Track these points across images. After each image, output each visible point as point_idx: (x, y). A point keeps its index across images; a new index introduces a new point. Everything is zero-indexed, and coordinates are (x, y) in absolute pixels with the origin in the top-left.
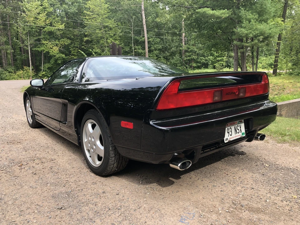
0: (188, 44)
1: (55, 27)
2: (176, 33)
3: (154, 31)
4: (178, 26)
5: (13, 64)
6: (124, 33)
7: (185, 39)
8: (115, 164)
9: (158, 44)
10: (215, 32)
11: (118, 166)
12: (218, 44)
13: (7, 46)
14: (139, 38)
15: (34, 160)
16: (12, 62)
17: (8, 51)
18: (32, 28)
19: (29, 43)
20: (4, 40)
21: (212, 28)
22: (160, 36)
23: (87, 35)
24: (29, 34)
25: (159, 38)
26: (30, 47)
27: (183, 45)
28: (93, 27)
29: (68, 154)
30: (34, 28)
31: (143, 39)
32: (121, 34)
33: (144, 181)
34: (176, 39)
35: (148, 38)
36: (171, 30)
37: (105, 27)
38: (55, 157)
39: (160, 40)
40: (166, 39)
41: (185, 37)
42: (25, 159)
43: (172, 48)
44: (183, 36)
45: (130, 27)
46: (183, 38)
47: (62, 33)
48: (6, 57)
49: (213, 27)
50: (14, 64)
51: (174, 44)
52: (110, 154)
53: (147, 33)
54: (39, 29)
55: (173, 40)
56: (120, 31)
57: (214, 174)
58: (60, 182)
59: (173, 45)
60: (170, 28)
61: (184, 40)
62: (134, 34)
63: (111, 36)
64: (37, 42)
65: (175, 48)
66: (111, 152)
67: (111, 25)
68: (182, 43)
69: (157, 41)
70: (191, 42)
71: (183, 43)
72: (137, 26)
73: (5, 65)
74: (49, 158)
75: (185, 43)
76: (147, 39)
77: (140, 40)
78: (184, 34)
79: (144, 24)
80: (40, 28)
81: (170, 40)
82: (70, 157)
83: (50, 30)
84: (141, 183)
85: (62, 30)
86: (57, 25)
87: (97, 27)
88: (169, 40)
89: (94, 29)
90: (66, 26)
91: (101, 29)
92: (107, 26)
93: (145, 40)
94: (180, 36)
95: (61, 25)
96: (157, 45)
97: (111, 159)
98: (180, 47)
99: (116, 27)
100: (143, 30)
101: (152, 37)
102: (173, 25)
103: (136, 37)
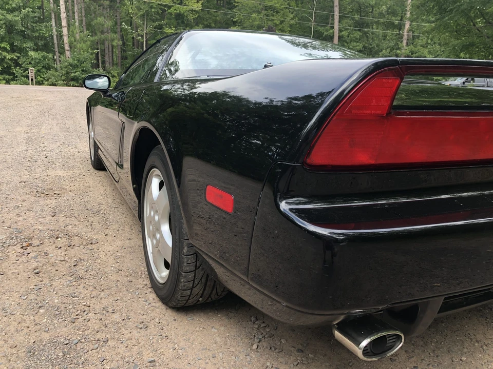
0: (412, 44)
1: (188, 6)
2: (393, 23)
3: (353, 19)
4: (400, 9)
5: (120, 65)
6: (299, 20)
7: (408, 35)
8: (195, 289)
9: (357, 42)
10: (472, 21)
11: (205, 293)
12: (475, 45)
13: (112, 35)
14: (323, 30)
15: (57, 238)
16: (120, 61)
17: (114, 44)
18: (151, 7)
19: (145, 32)
20: (109, 24)
21: (465, 14)
22: (362, 28)
23: (236, 22)
24: (147, 16)
25: (360, 30)
26: (146, 38)
27: (403, 47)
28: (247, 8)
29: (127, 234)
30: (154, 8)
31: (331, 31)
32: (293, 22)
33: (265, 344)
34: (392, 34)
35: (340, 31)
36: (384, 17)
37: (267, 8)
38: (101, 236)
39: (361, 34)
40: (373, 33)
41: (409, 31)
42: (42, 234)
43: (382, 51)
44: (406, 30)
45: (310, 9)
46: (405, 33)
47: (197, 16)
48: (111, 53)
49: (470, 11)
50: (122, 65)
51: (387, 44)
52: (183, 263)
53: (339, 22)
54: (161, 9)
55: (385, 36)
56: (292, 16)
57: (464, 359)
58: (71, 307)
59: (385, 44)
60: (383, 13)
61: (405, 37)
62: (316, 22)
63: (275, 24)
64: (157, 30)
65: (388, 50)
66: (185, 260)
67: (277, 5)
68: (402, 42)
69: (355, 35)
70: (420, 41)
71: (405, 42)
72: (323, 9)
73: (108, 64)
74: (86, 238)
75: (407, 43)
76: (338, 32)
77: (325, 33)
78: (407, 26)
79: (335, 5)
80: (163, 8)
81: (381, 35)
82: (128, 241)
83: (178, 12)
84: (255, 347)
85: (197, 12)
86: (190, 3)
87: (254, 9)
88: (378, 36)
89: (248, 12)
90: (205, 6)
91: (259, 13)
92: (270, 8)
93: (333, 33)
94: (400, 30)
95: (196, 4)
96: (355, 44)
97: (185, 277)
98: (397, 49)
99: (286, 8)
100: (333, 16)
101: (346, 29)
102: (388, 9)
103: (319, 28)
